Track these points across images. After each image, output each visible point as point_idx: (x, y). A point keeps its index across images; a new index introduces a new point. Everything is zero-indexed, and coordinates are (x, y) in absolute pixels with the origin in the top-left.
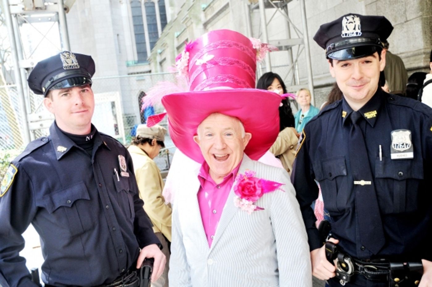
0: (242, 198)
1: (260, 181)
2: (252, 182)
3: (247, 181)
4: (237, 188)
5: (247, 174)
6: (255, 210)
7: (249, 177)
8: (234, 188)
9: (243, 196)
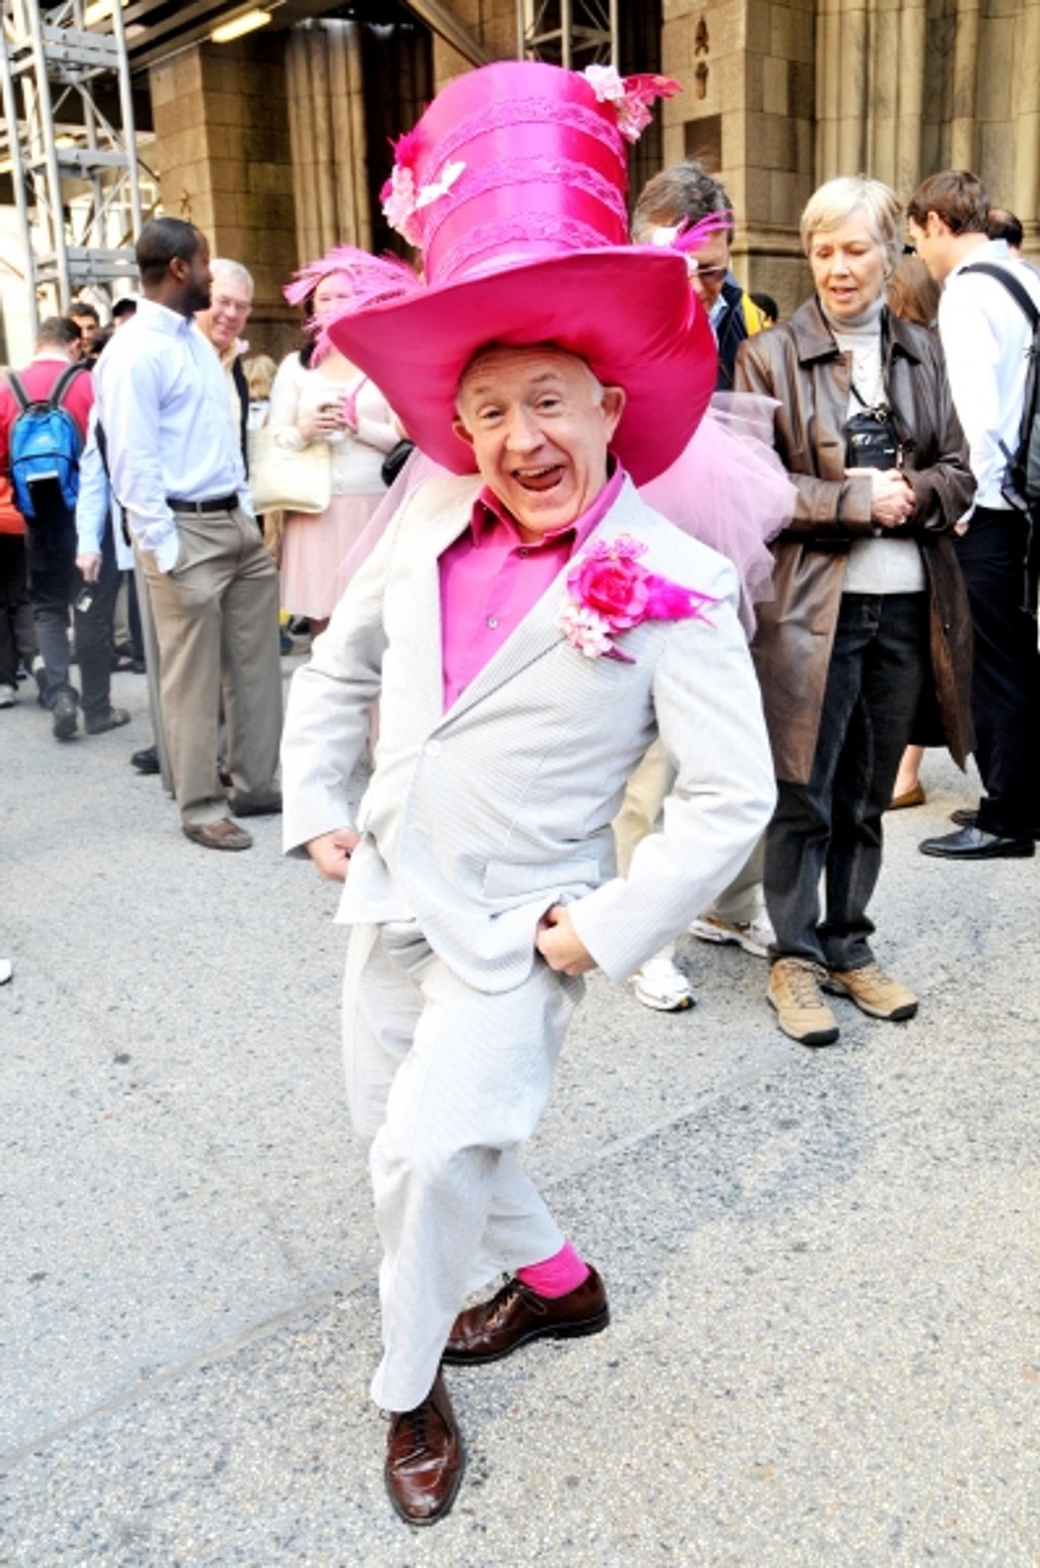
0: (582, 606)
1: (650, 581)
2: (628, 573)
3: (616, 565)
4: (576, 577)
5: (621, 545)
6: (604, 654)
7: (625, 555)
8: (570, 575)
9: (591, 603)
